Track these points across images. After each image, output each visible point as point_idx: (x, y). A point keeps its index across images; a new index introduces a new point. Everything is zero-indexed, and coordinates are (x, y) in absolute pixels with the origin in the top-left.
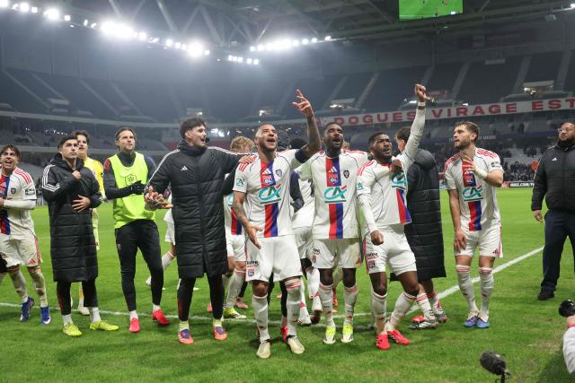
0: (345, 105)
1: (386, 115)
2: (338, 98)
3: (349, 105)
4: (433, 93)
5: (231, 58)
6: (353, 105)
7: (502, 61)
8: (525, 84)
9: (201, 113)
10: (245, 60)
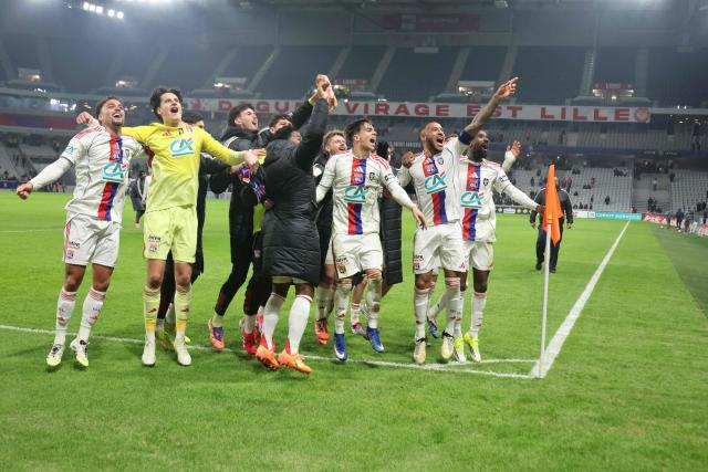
0: (234, 85)
1: (287, 104)
2: (226, 74)
3: (239, 85)
4: (348, 82)
5: (86, 6)
6: (245, 86)
7: (435, 50)
8: (460, 82)
9: (38, 77)
10: (105, 11)
